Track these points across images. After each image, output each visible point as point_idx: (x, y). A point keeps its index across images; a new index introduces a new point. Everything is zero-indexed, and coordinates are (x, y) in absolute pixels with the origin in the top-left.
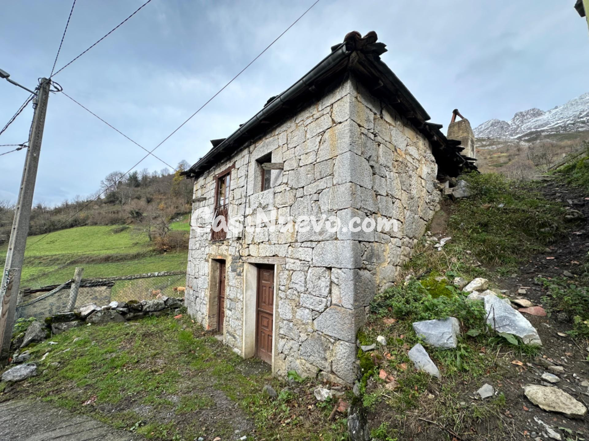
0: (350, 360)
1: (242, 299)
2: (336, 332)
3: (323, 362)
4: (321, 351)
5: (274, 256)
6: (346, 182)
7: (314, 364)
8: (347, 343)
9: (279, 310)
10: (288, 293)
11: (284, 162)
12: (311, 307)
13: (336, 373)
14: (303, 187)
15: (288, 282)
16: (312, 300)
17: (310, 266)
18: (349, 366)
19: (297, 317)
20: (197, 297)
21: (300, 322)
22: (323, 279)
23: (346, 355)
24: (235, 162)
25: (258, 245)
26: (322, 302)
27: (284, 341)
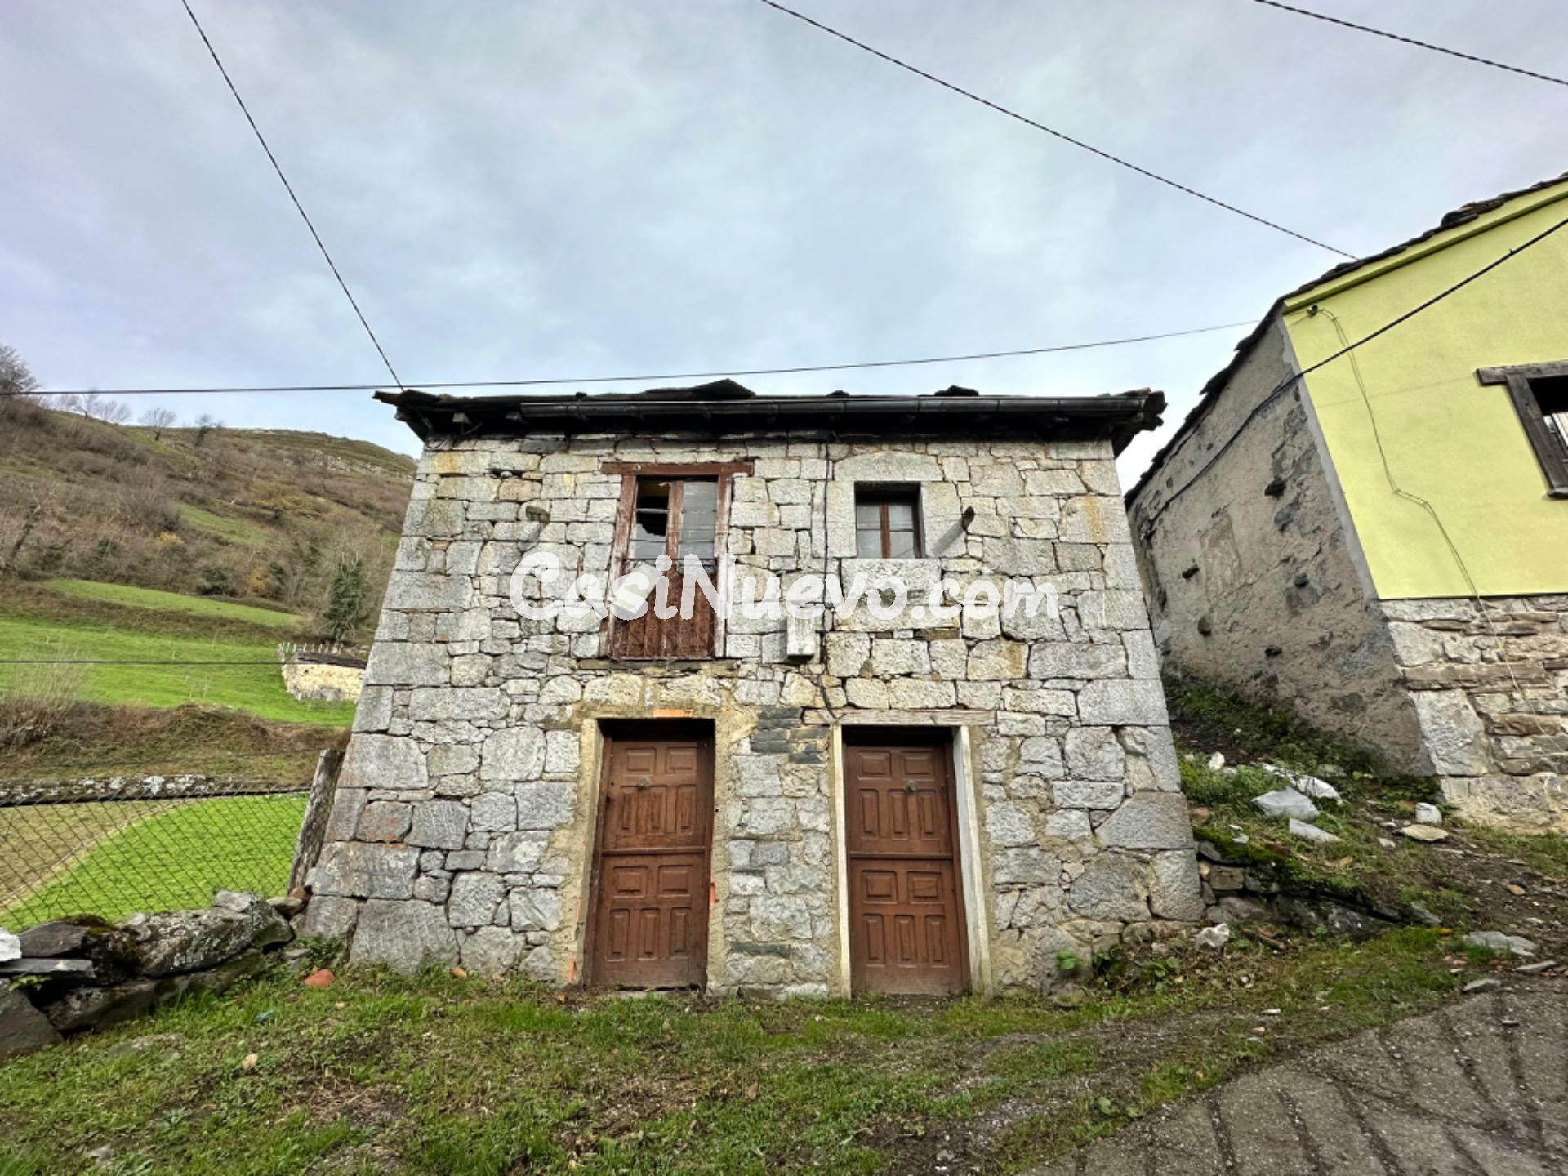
0: (1189, 879)
1: (822, 827)
2: (1153, 838)
3: (1133, 904)
4: (1127, 885)
5: (953, 707)
7: (1113, 915)
9: (990, 829)
10: (1013, 786)
12: (1087, 804)
13: (1164, 914)
15: (1012, 762)
16: (1088, 791)
17: (1071, 726)
19: (1050, 832)
20: (460, 872)
21: (1059, 841)
22: (1108, 747)
23: (1181, 873)
24: (753, 459)
25: (886, 682)
26: (1113, 789)
27: (1012, 898)
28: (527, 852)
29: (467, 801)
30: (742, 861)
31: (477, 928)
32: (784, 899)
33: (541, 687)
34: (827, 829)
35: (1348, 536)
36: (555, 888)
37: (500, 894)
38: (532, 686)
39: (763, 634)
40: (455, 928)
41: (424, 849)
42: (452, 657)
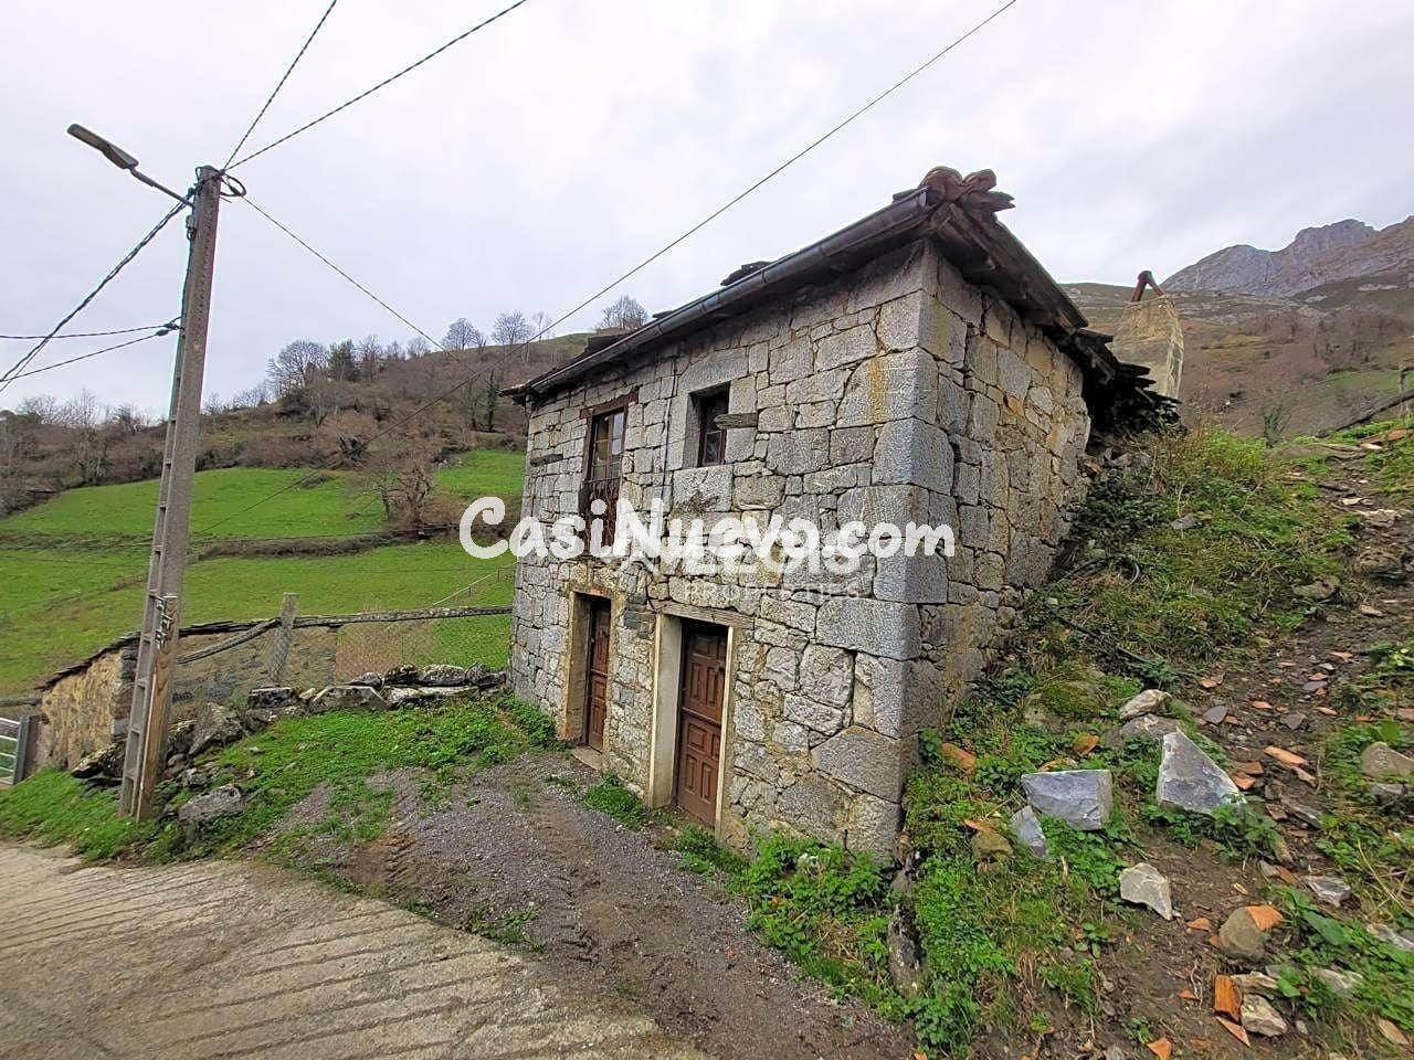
0: (884, 832)
1: (648, 687)
2: (859, 777)
3: (828, 831)
4: (825, 810)
5: (726, 609)
6: (900, 483)
7: (809, 832)
8: (881, 801)
9: (736, 720)
10: (756, 688)
11: (760, 411)
12: (808, 723)
14: (802, 475)
15: (758, 667)
16: (810, 710)
17: (808, 642)
18: (882, 844)
19: (776, 739)
20: (538, 668)
21: (781, 749)
22: (837, 672)
23: (877, 822)
24: (640, 387)
25: (688, 581)
26: (832, 716)
31: (542, 699)
34: (650, 689)
36: (561, 687)
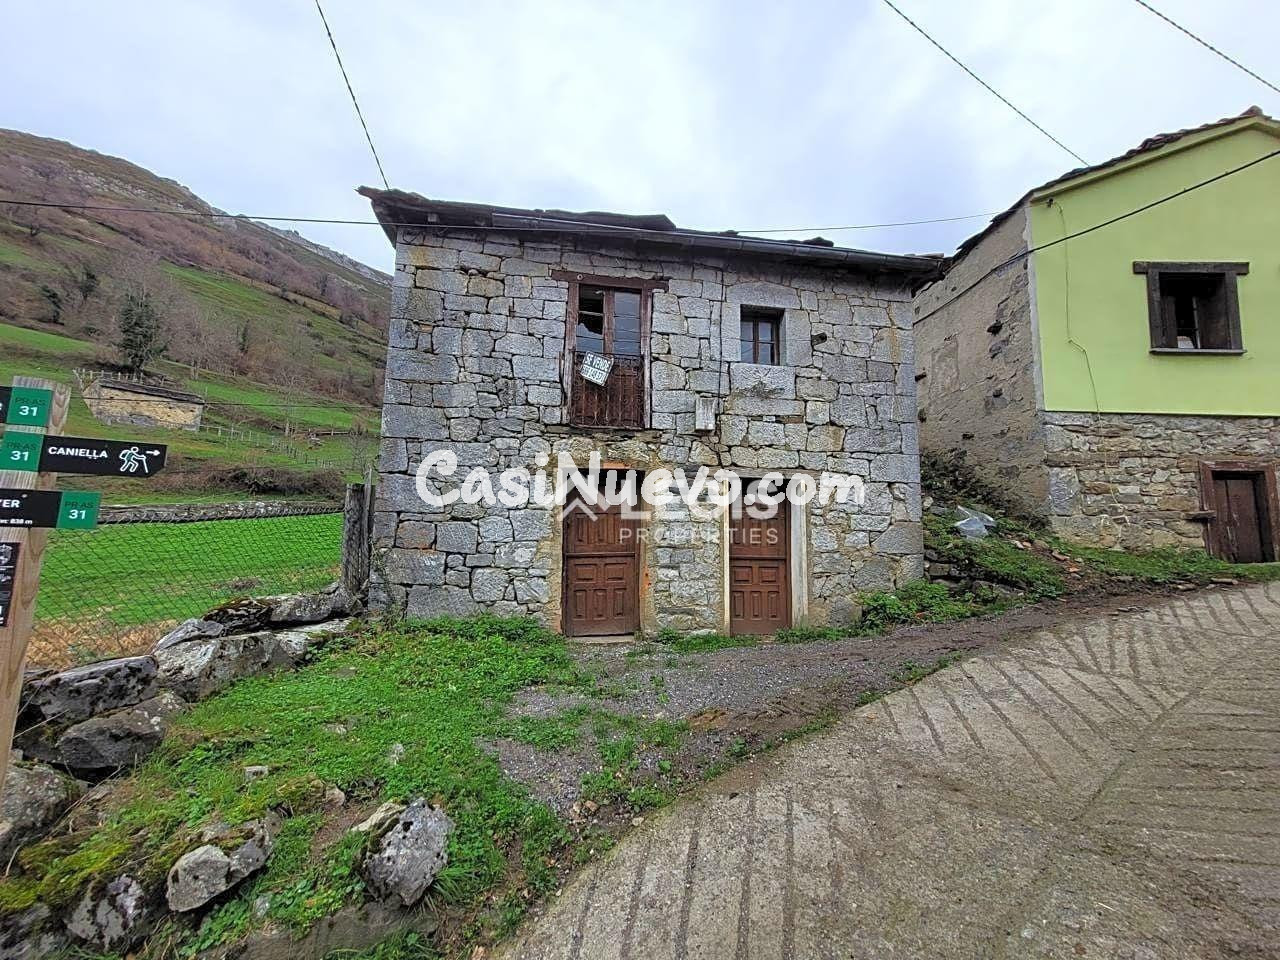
0: (918, 567)
2: (903, 547)
3: (887, 583)
4: (885, 572)
5: (797, 468)
8: (915, 555)
10: (827, 518)
12: (868, 528)
14: (852, 383)
16: (872, 521)
17: (867, 482)
19: (846, 544)
21: (851, 549)
22: (884, 495)
23: (914, 567)
24: (668, 279)
25: (756, 450)
26: (884, 520)
27: (822, 581)
28: (523, 555)
29: (476, 522)
30: (666, 561)
31: (494, 602)
32: (691, 582)
33: (521, 444)
34: (718, 542)
35: (1036, 368)
36: (544, 577)
37: (506, 581)
38: (515, 443)
39: (676, 413)
40: (479, 602)
41: (448, 553)
42: (448, 419)
